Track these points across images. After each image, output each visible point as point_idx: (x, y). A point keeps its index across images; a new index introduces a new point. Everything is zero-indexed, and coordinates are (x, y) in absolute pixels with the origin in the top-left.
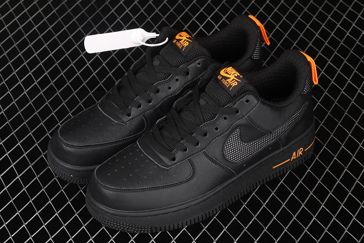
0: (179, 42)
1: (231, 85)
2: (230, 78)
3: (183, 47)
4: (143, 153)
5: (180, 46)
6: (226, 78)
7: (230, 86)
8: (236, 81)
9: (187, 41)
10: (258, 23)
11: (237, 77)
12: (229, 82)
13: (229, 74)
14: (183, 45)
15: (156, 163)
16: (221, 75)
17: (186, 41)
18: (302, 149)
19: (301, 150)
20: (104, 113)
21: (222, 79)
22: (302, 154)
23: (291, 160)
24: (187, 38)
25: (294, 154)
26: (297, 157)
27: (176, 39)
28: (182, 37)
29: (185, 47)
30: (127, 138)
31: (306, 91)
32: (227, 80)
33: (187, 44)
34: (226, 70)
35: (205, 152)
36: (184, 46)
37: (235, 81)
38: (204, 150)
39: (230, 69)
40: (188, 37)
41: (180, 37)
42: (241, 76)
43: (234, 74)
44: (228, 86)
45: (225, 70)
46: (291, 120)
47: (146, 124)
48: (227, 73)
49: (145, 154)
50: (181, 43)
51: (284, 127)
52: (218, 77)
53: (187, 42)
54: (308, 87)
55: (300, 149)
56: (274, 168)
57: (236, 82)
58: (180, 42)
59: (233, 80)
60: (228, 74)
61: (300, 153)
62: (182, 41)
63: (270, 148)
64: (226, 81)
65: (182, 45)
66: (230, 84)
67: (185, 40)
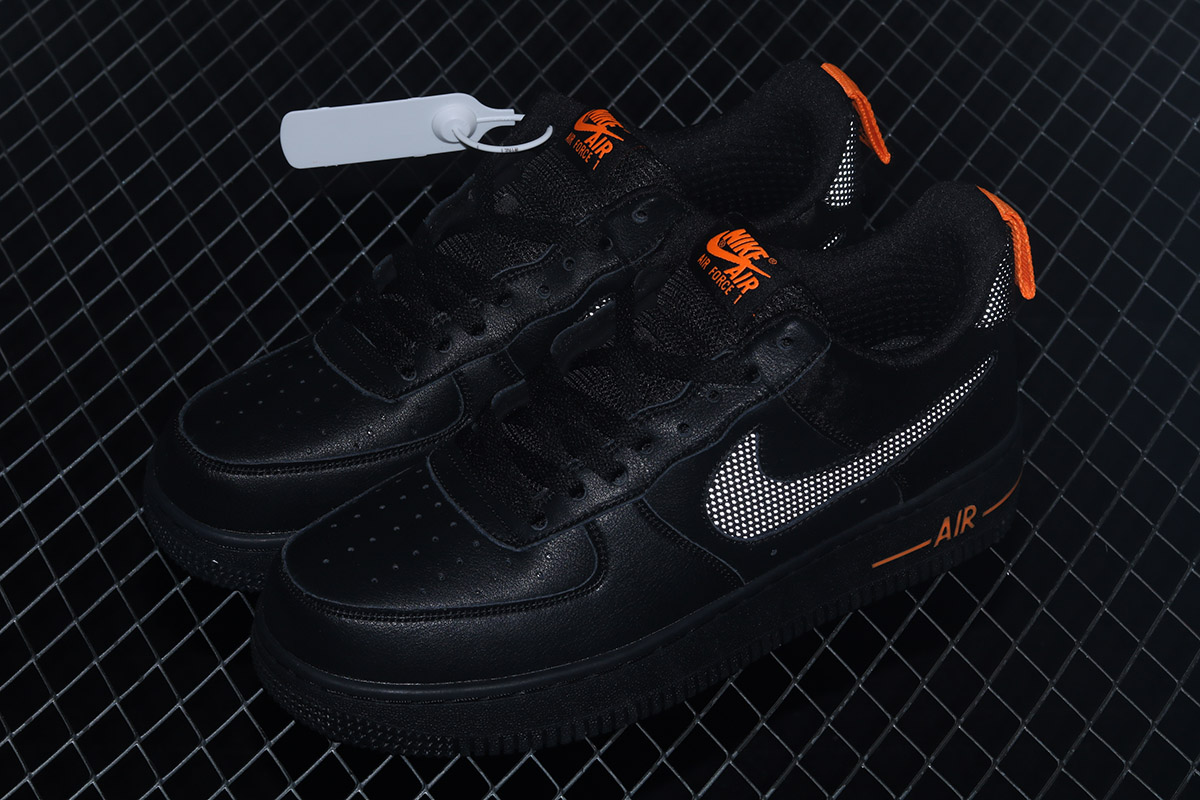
0: (582, 141)
1: (739, 286)
2: (736, 265)
3: (595, 157)
4: (441, 498)
5: (586, 155)
6: (725, 265)
7: (736, 291)
8: (755, 274)
9: (609, 138)
10: (850, 89)
11: (761, 263)
12: (732, 278)
13: (734, 253)
14: (596, 152)
15: (482, 531)
16: (710, 256)
17: (606, 138)
18: (973, 507)
19: (970, 512)
20: (329, 363)
21: (710, 267)
22: (972, 526)
23: (933, 543)
24: (609, 128)
25: (946, 523)
26: (956, 534)
27: (577, 132)
28: (595, 124)
29: (601, 157)
30: (399, 445)
31: (992, 318)
32: (726, 272)
33: (606, 149)
34: (725, 238)
35: (641, 501)
36: (599, 154)
37: (751, 277)
38: (641, 497)
39: (738, 236)
40: (612, 125)
41: (589, 125)
42: (773, 261)
43: (749, 252)
44: (729, 289)
45: (721, 239)
46: (935, 411)
47: (463, 403)
48: (727, 248)
49: (449, 499)
50: (589, 143)
51: (910, 434)
52: (700, 260)
53: (609, 143)
54: (997, 307)
55: (967, 510)
56: (875, 565)
57: (754, 279)
58: (586, 142)
59: (747, 270)
60: (731, 251)
61: (967, 521)
62: (591, 138)
63: (862, 502)
64: (723, 273)
65: (590, 150)
66: (735, 285)
67: (603, 135)
